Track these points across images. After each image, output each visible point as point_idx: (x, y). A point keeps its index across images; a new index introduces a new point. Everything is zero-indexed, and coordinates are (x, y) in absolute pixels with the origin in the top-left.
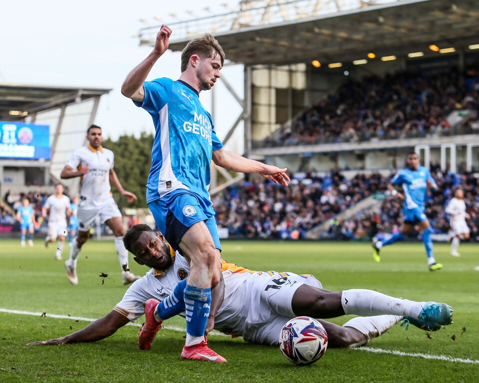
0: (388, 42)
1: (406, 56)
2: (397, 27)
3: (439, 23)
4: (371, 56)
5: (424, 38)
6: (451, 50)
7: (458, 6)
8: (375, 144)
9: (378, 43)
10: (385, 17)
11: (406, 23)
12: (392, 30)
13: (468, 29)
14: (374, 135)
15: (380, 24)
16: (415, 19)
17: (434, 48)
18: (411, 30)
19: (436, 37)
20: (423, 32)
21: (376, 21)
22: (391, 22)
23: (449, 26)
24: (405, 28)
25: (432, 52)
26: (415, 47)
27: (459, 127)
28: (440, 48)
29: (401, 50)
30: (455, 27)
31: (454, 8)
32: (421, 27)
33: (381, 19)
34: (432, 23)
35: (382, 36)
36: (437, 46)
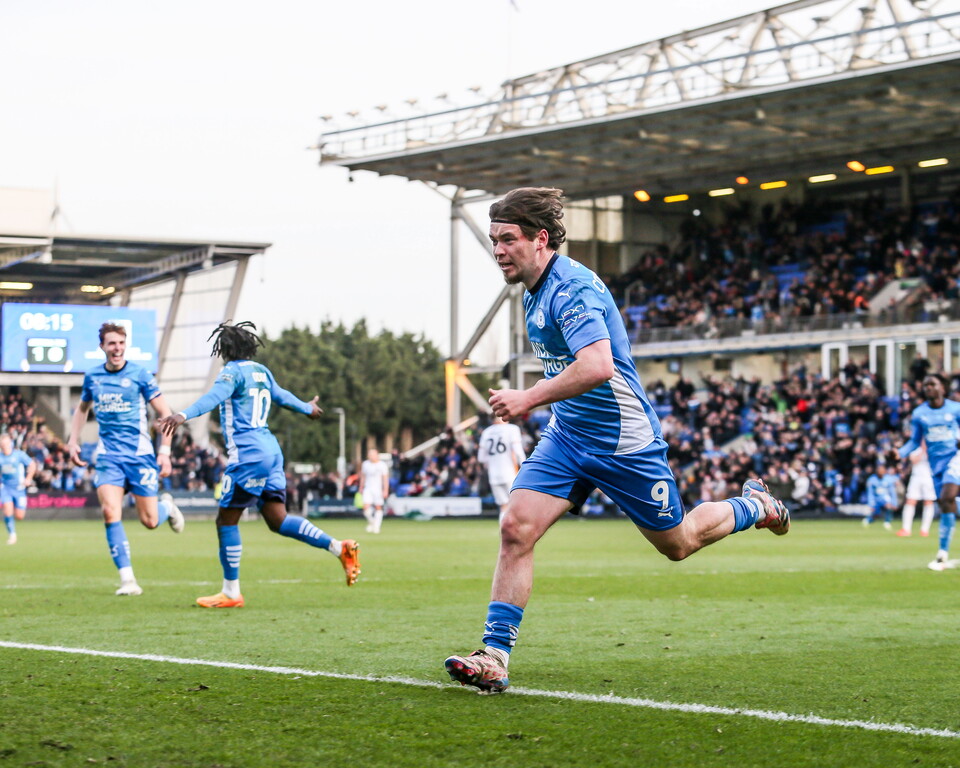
0: (771, 156)
1: (805, 182)
2: (790, 129)
3: (865, 120)
4: (742, 180)
5: (838, 148)
6: (887, 169)
7: (900, 89)
8: (748, 340)
9: (755, 157)
10: (767, 111)
11: (805, 121)
12: (780, 133)
13: (917, 132)
14: (747, 326)
15: (760, 123)
16: (822, 114)
17: (856, 166)
18: (813, 133)
19: (858, 148)
20: (837, 137)
21: (751, 118)
22: (780, 119)
23: (884, 126)
24: (802, 129)
25: (853, 172)
26: (821, 164)
27: (901, 309)
28: (868, 166)
29: (795, 167)
30: (894, 127)
31: (893, 92)
32: (832, 127)
33: (761, 115)
34: (853, 120)
35: (762, 145)
36: (861, 162)
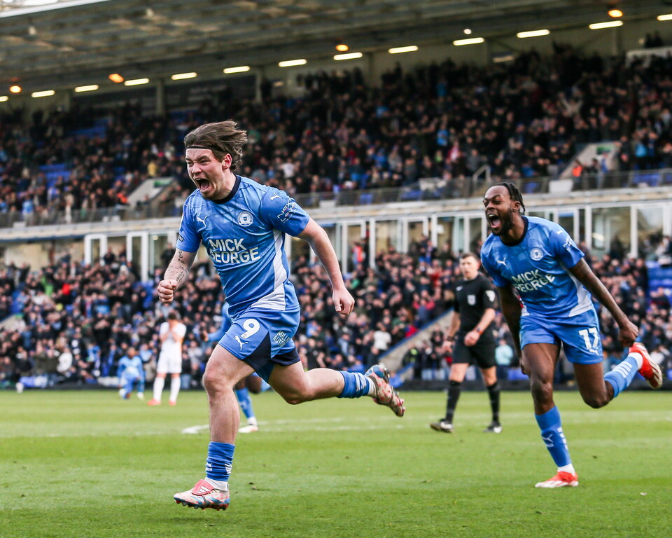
0: (41, 67)
1: (72, 91)
2: (58, 44)
3: (124, 37)
4: (15, 89)
5: (100, 62)
6: (145, 81)
7: (155, 11)
8: (19, 231)
9: (27, 69)
10: (38, 28)
11: (71, 37)
12: (50, 48)
13: (170, 48)
14: (18, 218)
15: (32, 39)
16: (86, 31)
17: (116, 78)
18: (78, 48)
19: (118, 62)
20: (99, 52)
21: (24, 34)
22: (49, 35)
23: (141, 43)
24: (69, 45)
25: (113, 83)
26: (86, 75)
27: (155, 205)
28: (127, 78)
29: (62, 78)
30: (150, 44)
31: (150, 13)
32: (95, 43)
33: (32, 31)
34: (114, 38)
35: (33, 58)
36: (120, 74)
